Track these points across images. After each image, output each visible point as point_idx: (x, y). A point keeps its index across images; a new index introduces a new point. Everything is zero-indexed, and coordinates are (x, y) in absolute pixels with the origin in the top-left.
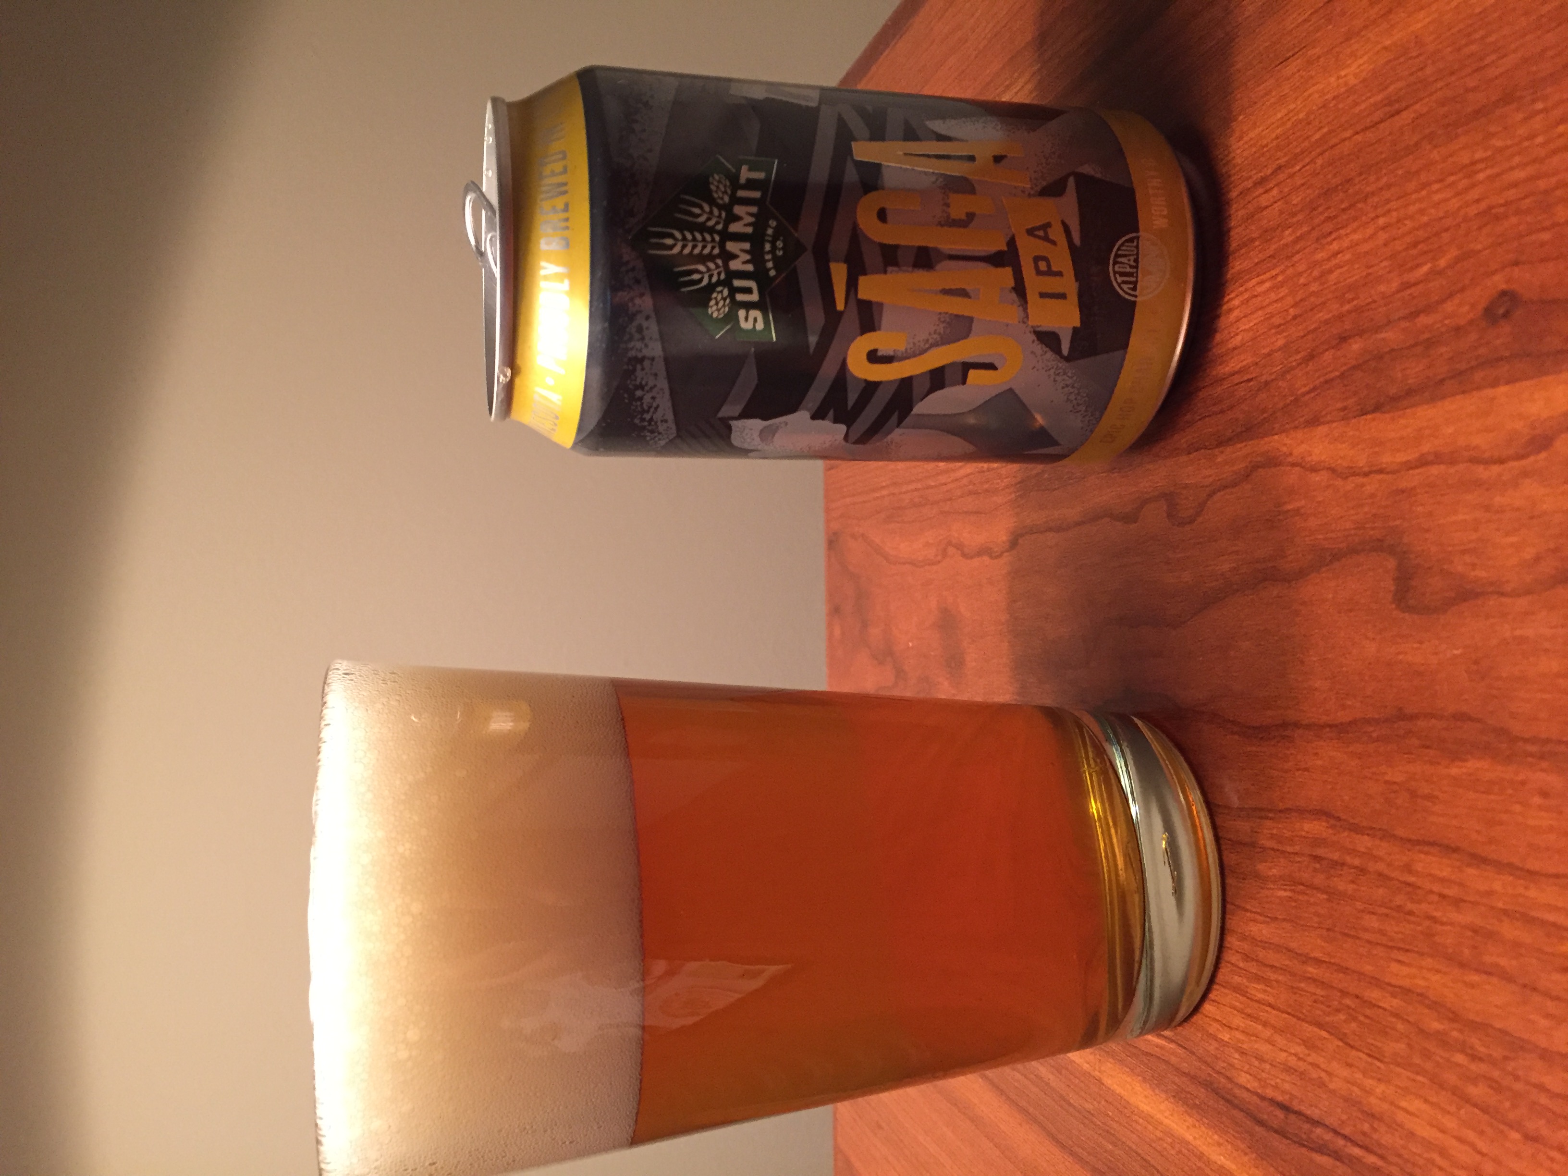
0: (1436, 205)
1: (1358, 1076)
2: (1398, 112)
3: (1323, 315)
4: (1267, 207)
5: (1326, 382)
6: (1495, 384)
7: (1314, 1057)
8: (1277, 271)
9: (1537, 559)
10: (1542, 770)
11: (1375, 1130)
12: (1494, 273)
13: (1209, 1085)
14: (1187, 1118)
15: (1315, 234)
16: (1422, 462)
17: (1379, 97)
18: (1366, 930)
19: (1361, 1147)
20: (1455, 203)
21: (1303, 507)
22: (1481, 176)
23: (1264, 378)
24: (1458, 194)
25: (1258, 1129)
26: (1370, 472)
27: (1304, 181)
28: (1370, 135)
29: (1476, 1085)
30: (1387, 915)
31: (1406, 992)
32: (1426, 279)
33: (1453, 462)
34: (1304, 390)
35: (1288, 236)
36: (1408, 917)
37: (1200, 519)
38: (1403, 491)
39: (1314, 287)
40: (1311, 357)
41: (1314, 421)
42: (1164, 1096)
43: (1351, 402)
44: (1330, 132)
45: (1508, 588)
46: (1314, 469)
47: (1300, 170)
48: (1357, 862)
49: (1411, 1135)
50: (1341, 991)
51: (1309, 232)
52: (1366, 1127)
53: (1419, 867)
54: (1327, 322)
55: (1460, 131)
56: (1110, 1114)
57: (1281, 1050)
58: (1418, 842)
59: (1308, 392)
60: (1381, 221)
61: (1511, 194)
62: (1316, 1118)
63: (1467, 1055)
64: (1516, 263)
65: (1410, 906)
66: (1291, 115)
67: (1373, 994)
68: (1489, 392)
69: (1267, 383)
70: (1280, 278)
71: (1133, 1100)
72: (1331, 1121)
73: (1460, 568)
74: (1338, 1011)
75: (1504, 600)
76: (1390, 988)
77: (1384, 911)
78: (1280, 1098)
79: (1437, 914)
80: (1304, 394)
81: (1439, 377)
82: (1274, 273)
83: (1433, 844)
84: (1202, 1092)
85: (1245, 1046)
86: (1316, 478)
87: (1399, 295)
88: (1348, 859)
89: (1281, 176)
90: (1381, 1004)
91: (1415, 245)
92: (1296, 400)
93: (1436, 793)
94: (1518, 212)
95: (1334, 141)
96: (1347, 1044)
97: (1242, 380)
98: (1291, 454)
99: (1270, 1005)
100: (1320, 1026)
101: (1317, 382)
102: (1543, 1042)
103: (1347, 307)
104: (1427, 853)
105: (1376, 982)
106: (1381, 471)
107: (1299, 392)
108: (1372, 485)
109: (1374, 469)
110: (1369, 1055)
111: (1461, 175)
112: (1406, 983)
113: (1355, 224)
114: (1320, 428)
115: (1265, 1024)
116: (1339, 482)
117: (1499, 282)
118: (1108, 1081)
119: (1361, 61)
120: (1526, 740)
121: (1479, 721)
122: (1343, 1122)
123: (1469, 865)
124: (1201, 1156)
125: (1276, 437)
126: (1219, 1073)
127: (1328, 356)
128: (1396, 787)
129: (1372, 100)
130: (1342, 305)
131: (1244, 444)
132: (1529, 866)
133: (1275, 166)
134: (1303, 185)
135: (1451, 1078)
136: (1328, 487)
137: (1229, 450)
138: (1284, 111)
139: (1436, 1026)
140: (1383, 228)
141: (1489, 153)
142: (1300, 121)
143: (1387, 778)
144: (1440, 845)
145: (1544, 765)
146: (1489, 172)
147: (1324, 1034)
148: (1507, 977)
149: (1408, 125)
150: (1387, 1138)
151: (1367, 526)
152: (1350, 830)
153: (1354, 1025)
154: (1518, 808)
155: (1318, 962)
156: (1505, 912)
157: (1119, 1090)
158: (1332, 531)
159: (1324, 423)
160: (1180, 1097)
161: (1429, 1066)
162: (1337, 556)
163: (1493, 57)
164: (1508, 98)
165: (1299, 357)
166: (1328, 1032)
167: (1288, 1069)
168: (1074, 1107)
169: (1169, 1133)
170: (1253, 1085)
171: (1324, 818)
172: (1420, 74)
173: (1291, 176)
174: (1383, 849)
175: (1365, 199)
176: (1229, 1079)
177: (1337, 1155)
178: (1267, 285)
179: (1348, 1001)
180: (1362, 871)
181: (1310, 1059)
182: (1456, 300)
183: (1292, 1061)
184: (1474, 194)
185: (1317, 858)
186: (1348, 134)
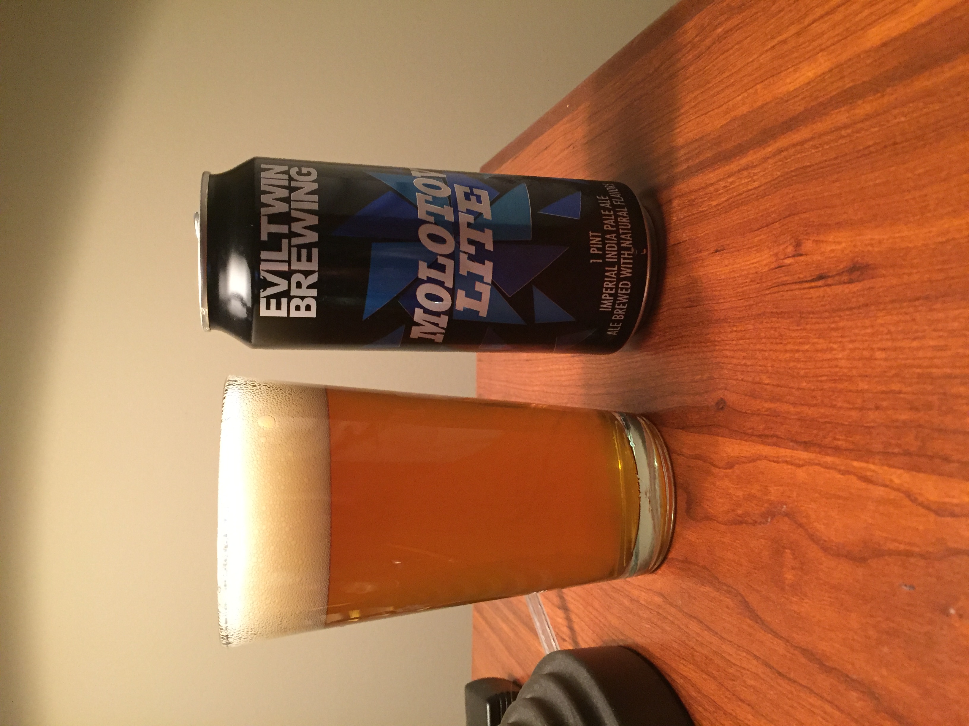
3: (667, 380)
6: (717, 435)
9: (728, 512)
10: (728, 598)
12: (719, 390)
16: (696, 457)
17: (687, 296)
22: (717, 348)
27: (663, 318)
28: (684, 311)
31: (685, 677)
32: (699, 381)
33: (705, 461)
34: (660, 409)
35: (657, 340)
36: (686, 646)
38: (690, 467)
39: (665, 366)
40: (664, 395)
41: (663, 425)
43: (675, 422)
44: (671, 302)
45: (719, 520)
48: (671, 619)
54: (668, 383)
64: (725, 389)
73: (706, 506)
75: (718, 524)
81: (702, 424)
83: (695, 618)
87: (691, 384)
88: (669, 617)
91: (697, 365)
93: (696, 597)
95: (673, 307)
97: (640, 395)
101: (665, 408)
102: (725, 707)
103: (676, 380)
104: (693, 621)
117: (720, 394)
120: (724, 584)
132: (722, 635)
140: (688, 353)
143: (682, 586)
145: (728, 595)
148: (715, 679)
149: (696, 314)
152: (670, 605)
154: (720, 611)
156: (715, 652)
159: (666, 427)
163: (722, 301)
164: (725, 320)
165: (659, 394)
174: (680, 615)
175: (682, 337)
182: (709, 394)
185: (658, 613)
186: (678, 306)
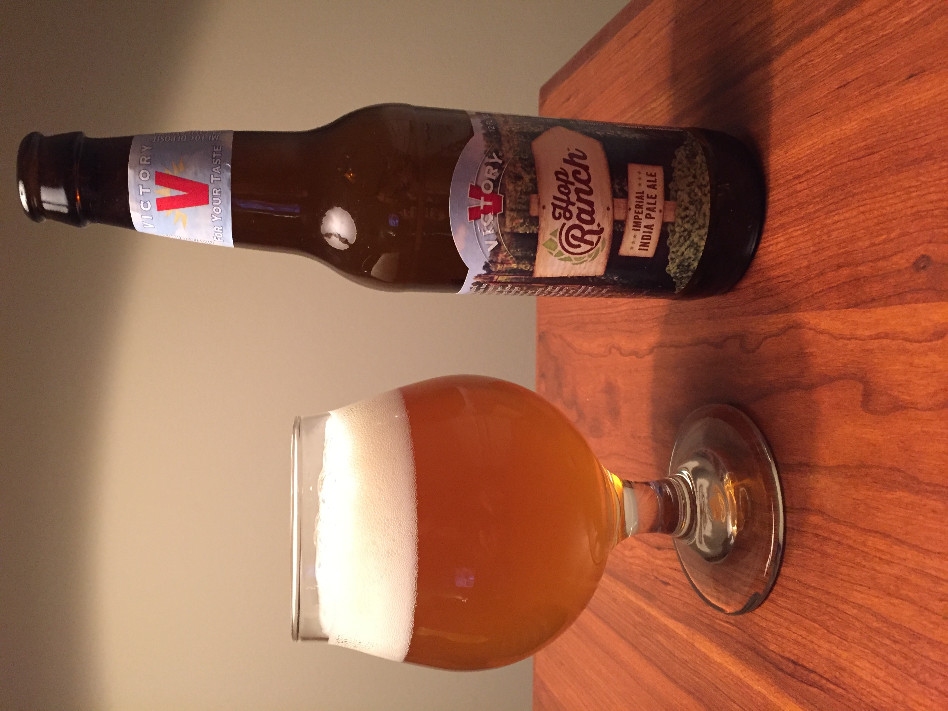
0: (891, 205)
1: (834, 648)
2: (873, 153)
3: (828, 253)
4: (800, 191)
5: (830, 288)
6: (917, 301)
7: (811, 637)
8: (805, 225)
9: (935, 394)
10: (934, 500)
11: (842, 676)
12: (919, 245)
13: (753, 649)
14: (741, 666)
15: (826, 210)
16: (878, 337)
17: (862, 144)
18: (841, 574)
19: (834, 684)
20: (900, 206)
21: (815, 352)
22: (914, 194)
23: (796, 281)
24: (902, 202)
25: (780, 673)
26: (851, 338)
27: (821, 181)
28: (856, 163)
29: (895, 655)
30: (852, 567)
31: (861, 606)
32: (884, 242)
33: (893, 339)
34: (817, 290)
35: (811, 208)
36: (863, 569)
37: (758, 351)
38: (868, 350)
39: (825, 237)
40: (822, 274)
41: (822, 308)
42: (728, 654)
43: (841, 300)
44: (834, 158)
45: (919, 406)
46: (822, 333)
47: (818, 175)
48: (837, 538)
49: (861, 679)
50: (826, 604)
51: (823, 208)
52: (837, 674)
53: (870, 543)
54: (830, 257)
55: (904, 169)
56: (698, 662)
57: (793, 633)
58: (870, 531)
59: (820, 292)
60: (861, 209)
61: (930, 207)
62: (810, 668)
63: (891, 640)
64: (930, 242)
65: (864, 563)
66: (815, 145)
67: (845, 607)
68: (914, 305)
69: (797, 284)
70: (806, 230)
71: (711, 655)
72: (819, 670)
73: (896, 393)
74: (824, 614)
75: (917, 412)
76: (852, 604)
77: (851, 564)
78: (792, 658)
79: (878, 568)
80: (816, 293)
81: (889, 294)
82: (802, 226)
83: (877, 532)
84: (750, 653)
85: (774, 630)
86: (821, 337)
87: (869, 249)
88: (832, 536)
89: (808, 176)
90: (848, 612)
91: (878, 224)
92: (813, 296)
93: (880, 507)
94: (932, 216)
95: (838, 162)
96: (828, 631)
97: (783, 281)
98: (809, 323)
99: (789, 610)
100: (814, 621)
101: (824, 288)
102: (930, 635)
103: (842, 251)
104: (874, 537)
105: (845, 601)
106: (856, 339)
107: (815, 291)
108: (852, 345)
109: (853, 337)
110: (840, 637)
111: (903, 192)
112: (860, 602)
113: (848, 208)
114: (825, 311)
115: (785, 619)
116: (834, 342)
117: (921, 250)
118: (697, 645)
119: (853, 123)
120: (927, 484)
121: (903, 472)
122: (826, 671)
123: (895, 544)
124: (748, 687)
125: (801, 313)
126: (759, 643)
127: (830, 275)
128: (859, 502)
129: (859, 145)
130: (839, 249)
131: (783, 315)
132: (925, 547)
133: (805, 170)
134: (820, 183)
135: (882, 651)
136: (829, 343)
137: (775, 316)
138: (811, 142)
139: (875, 624)
140: (863, 213)
141: (919, 183)
142: (819, 149)
143: (854, 496)
144: (881, 533)
145: (935, 497)
146: (918, 193)
147: (817, 626)
148: (914, 602)
149: (878, 161)
150: (847, 680)
151: (849, 366)
152: (834, 522)
153: (832, 622)
154: (921, 518)
155: (815, 589)
156: (913, 569)
157: (703, 650)
158: (830, 366)
159: (827, 310)
160: (738, 655)
161: (871, 645)
162: (832, 380)
163: (923, 134)
164: (929, 157)
165: (815, 273)
166: (819, 625)
167: (797, 643)
168: (678, 658)
169: (730, 673)
170: (778, 650)
171: (820, 514)
172: (884, 136)
173: (814, 177)
174: (852, 533)
175: (853, 196)
176: (765, 647)
177: (821, 688)
178: (799, 232)
179: (829, 609)
180: (839, 543)
181: (809, 638)
182: (900, 255)
183: (800, 639)
184: (910, 203)
185: (816, 535)
186: (846, 160)
